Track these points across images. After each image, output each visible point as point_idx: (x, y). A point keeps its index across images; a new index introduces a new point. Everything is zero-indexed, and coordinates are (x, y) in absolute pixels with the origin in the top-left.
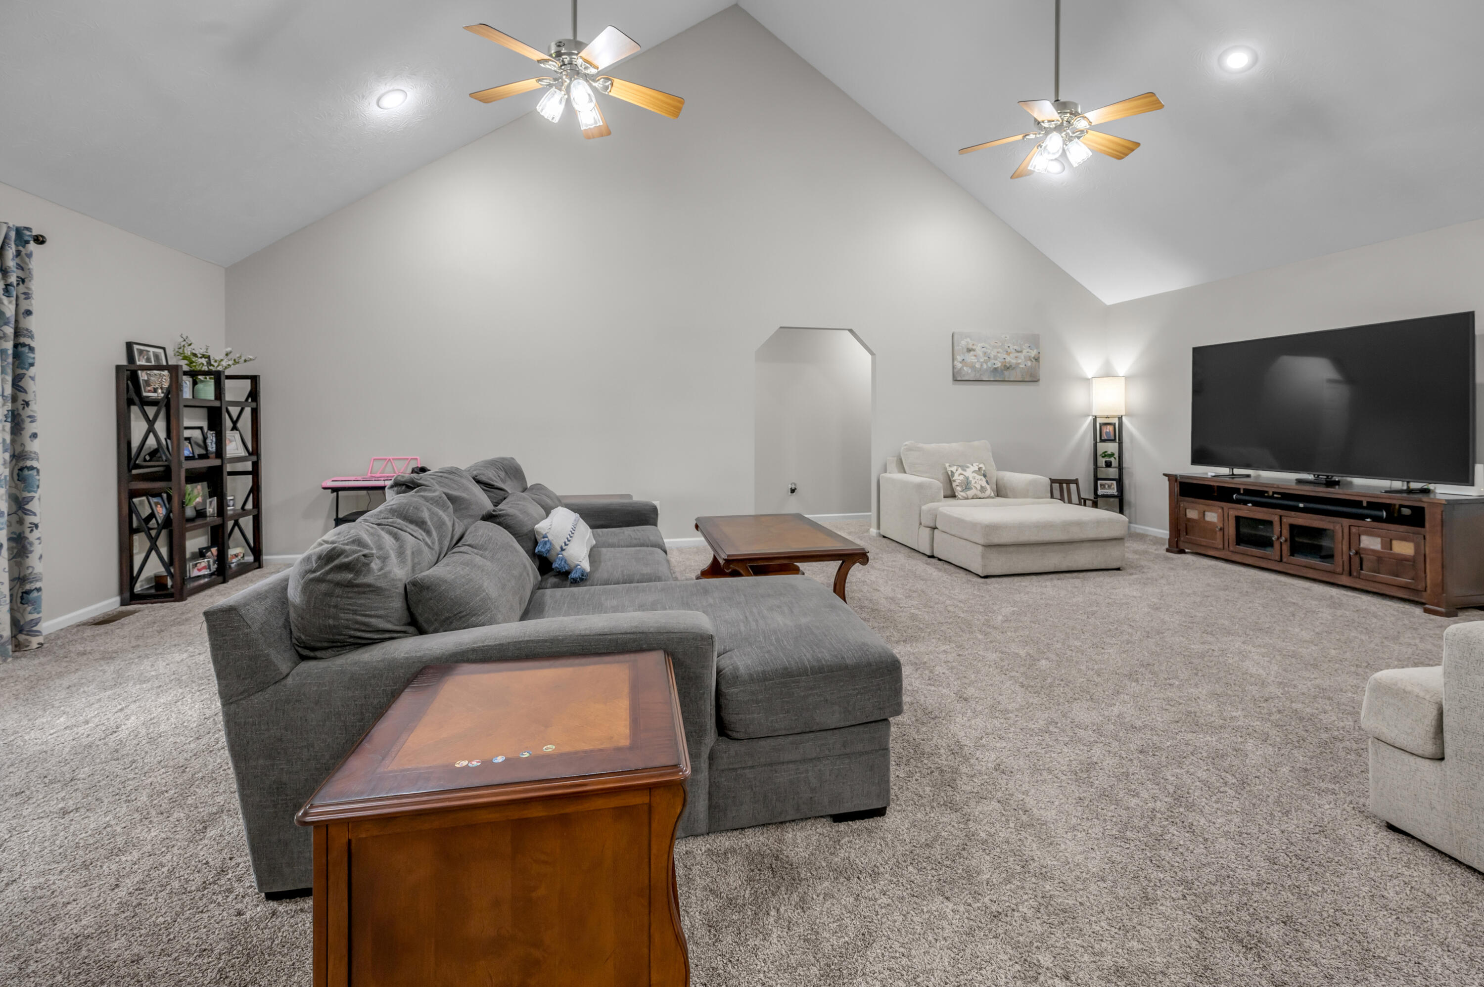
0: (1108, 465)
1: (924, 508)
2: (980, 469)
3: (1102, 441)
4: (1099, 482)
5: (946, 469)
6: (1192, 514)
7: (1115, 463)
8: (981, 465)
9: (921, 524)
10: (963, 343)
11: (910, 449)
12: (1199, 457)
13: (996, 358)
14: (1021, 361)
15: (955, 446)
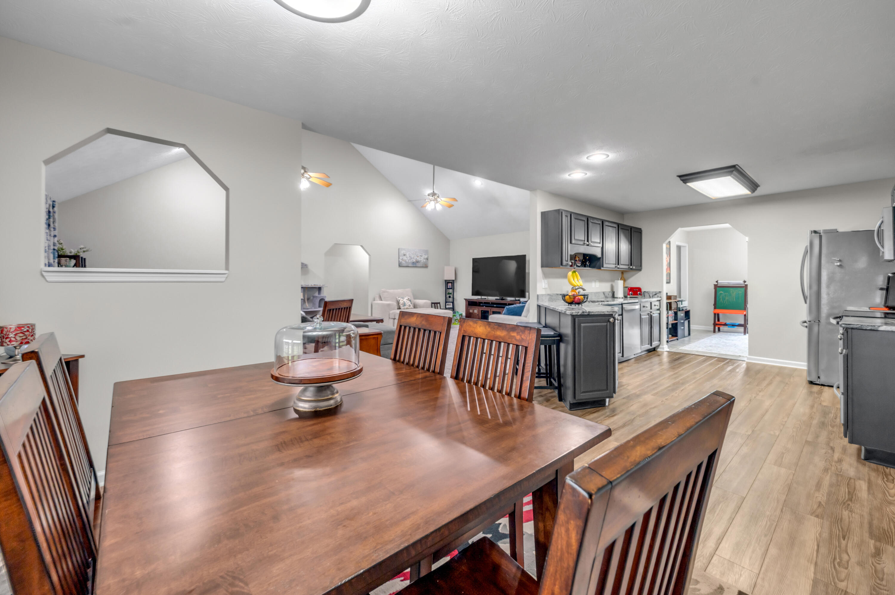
0: (450, 297)
1: (391, 312)
2: (409, 298)
3: (448, 289)
4: (447, 303)
5: (397, 299)
6: (471, 311)
7: (452, 296)
8: (409, 297)
9: (389, 318)
10: (402, 252)
11: (384, 292)
12: (474, 293)
13: (413, 258)
14: (422, 259)
15: (400, 291)
